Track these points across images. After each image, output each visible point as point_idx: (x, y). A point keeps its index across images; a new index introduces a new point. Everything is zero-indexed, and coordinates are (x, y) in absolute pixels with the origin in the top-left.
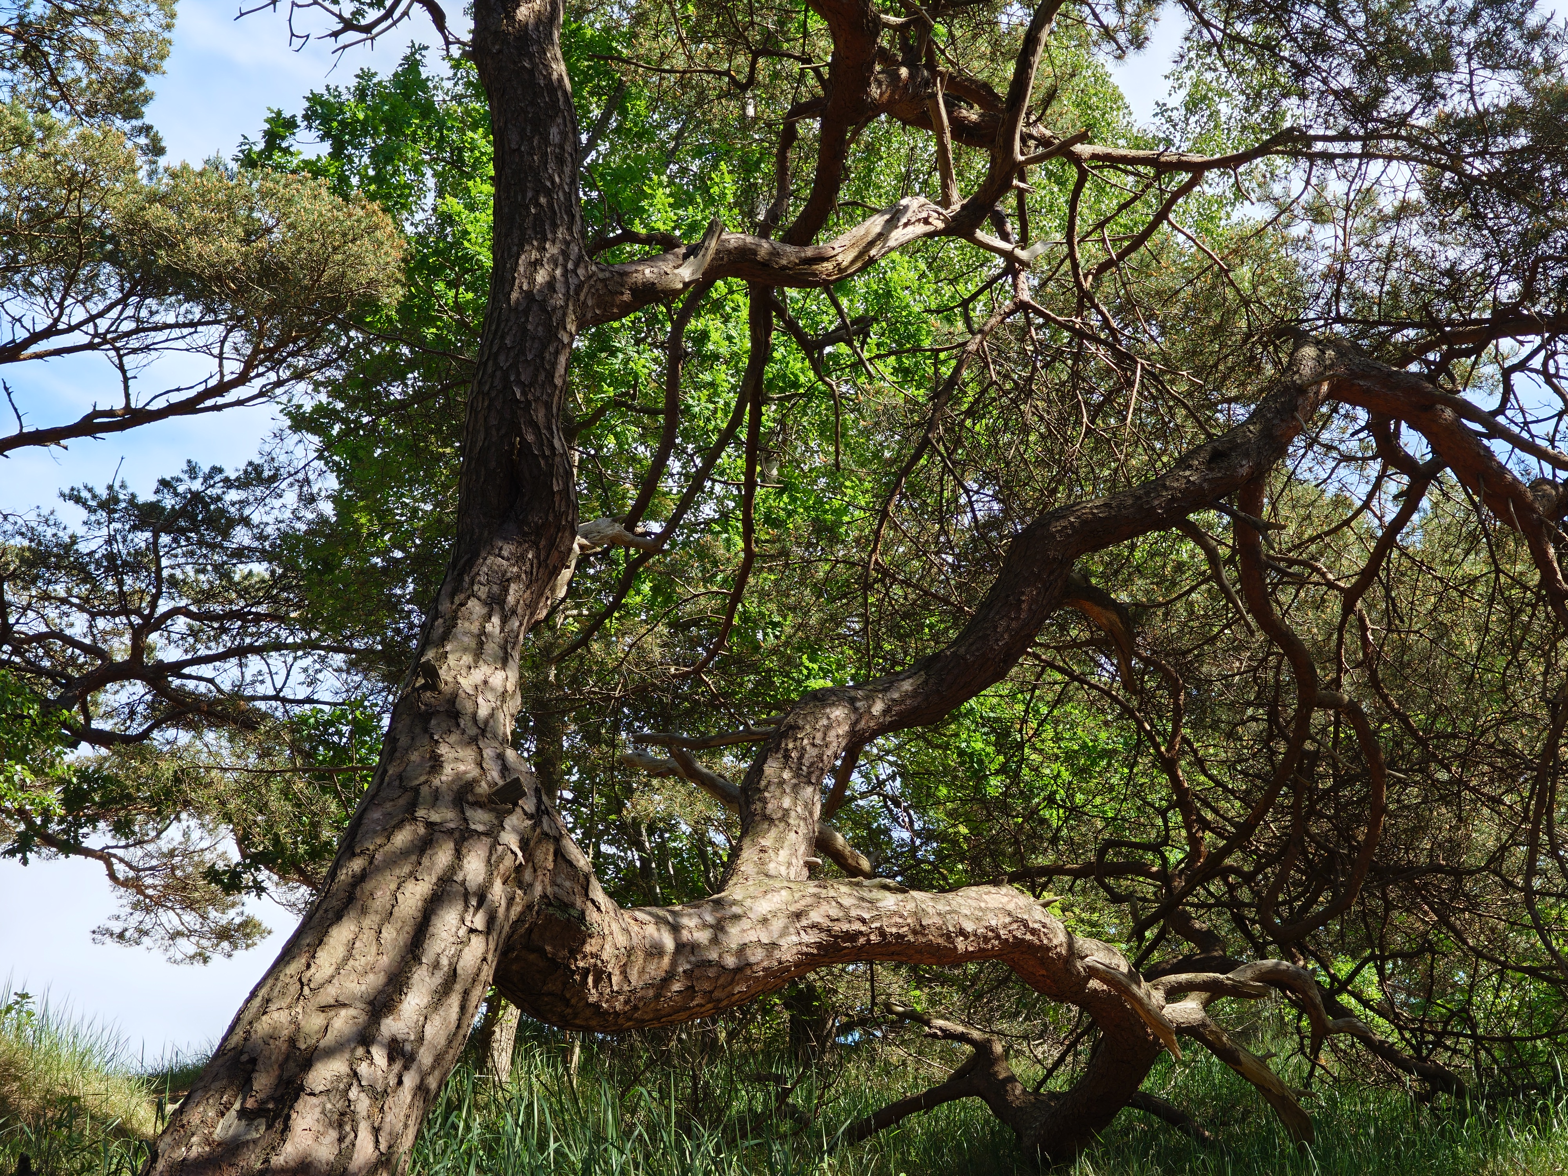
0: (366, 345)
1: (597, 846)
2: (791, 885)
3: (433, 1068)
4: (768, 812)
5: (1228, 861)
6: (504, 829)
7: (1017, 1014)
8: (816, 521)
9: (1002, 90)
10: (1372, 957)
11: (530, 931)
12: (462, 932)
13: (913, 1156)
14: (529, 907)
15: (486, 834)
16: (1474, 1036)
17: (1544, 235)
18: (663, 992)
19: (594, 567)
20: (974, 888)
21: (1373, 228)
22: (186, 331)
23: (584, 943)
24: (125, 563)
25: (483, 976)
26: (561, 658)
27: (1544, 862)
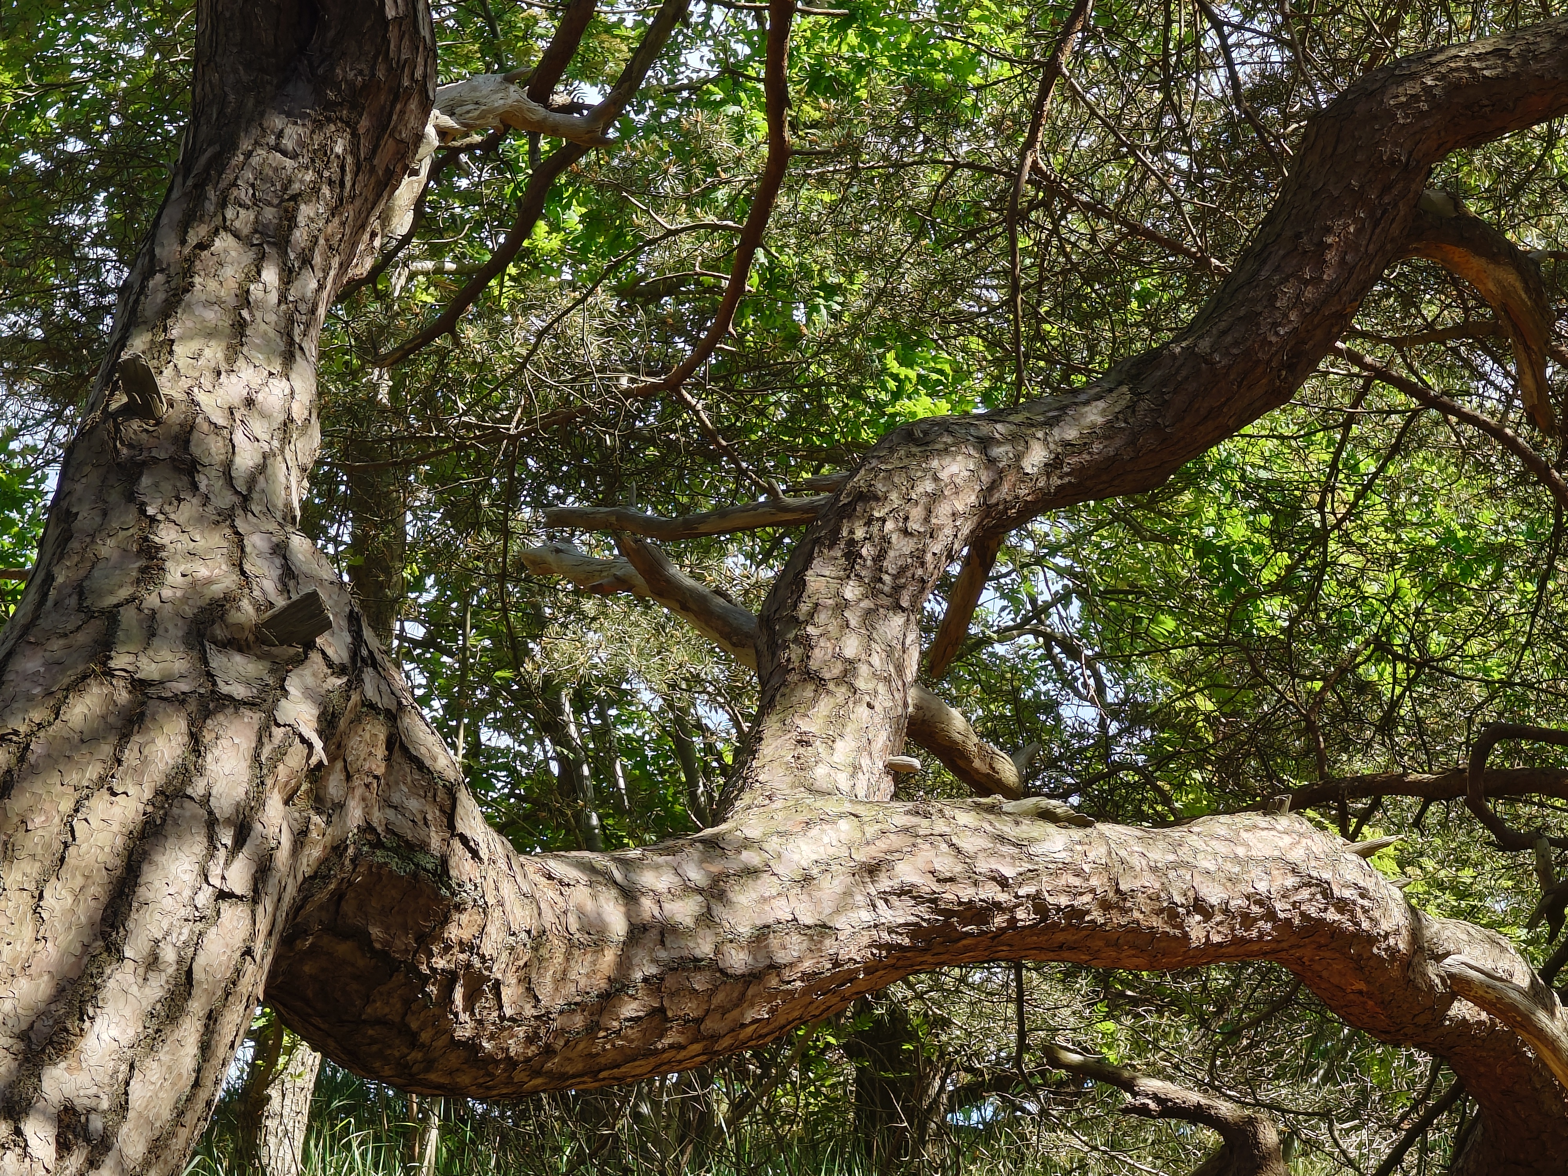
1: (473, 732)
2: (860, 810)
3: (148, 1164)
4: (813, 665)
6: (285, 693)
7: (1309, 1069)
8: (914, 84)
11: (338, 897)
12: (204, 897)
14: (337, 849)
15: (251, 704)
18: (605, 1021)
19: (468, 174)
20: (1224, 819)
23: (445, 920)
25: (245, 986)
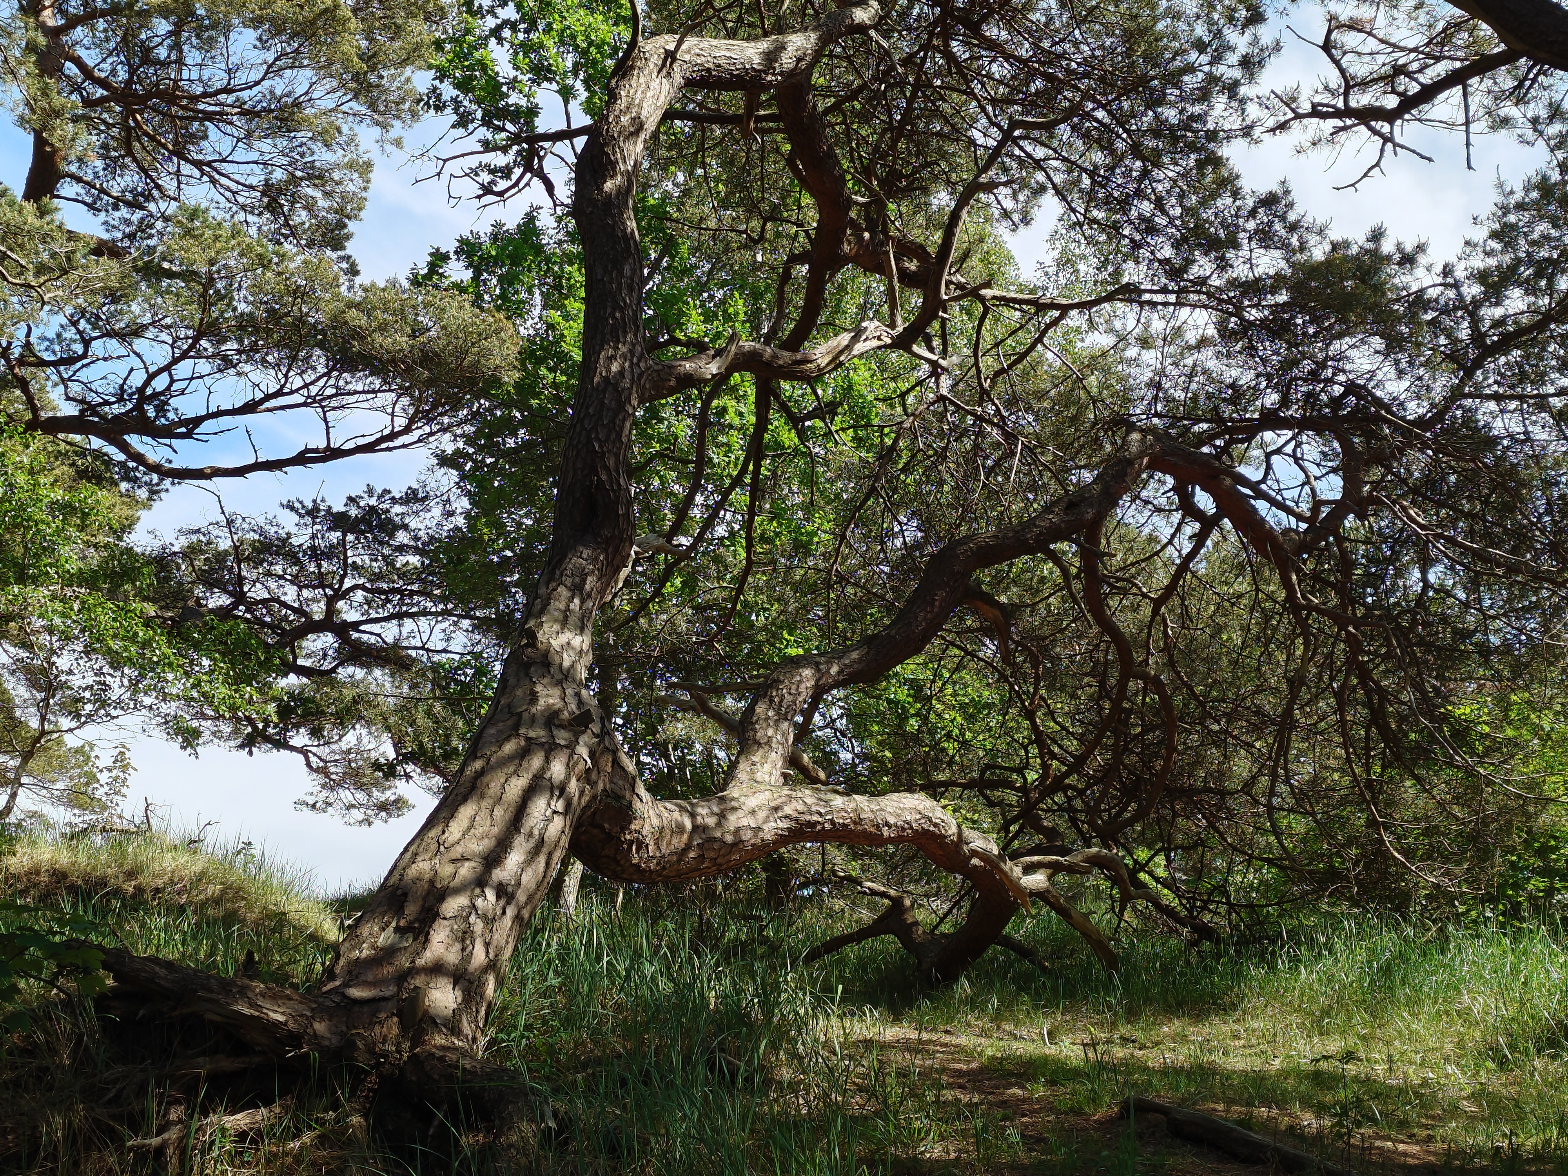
0: (490, 410)
1: (638, 756)
2: (772, 788)
3: (526, 904)
4: (757, 738)
5: (1067, 781)
6: (578, 743)
7: (920, 879)
8: (795, 540)
9: (932, 250)
10: (1162, 849)
11: (594, 813)
12: (548, 813)
13: (847, 973)
14: (594, 797)
15: (567, 747)
16: (1228, 903)
17: (1296, 363)
18: (684, 858)
19: (643, 567)
20: (896, 794)
21: (1182, 354)
22: (370, 396)
23: (630, 823)
24: (323, 553)
25: (562, 843)
26: (619, 627)
27: (1281, 788)
